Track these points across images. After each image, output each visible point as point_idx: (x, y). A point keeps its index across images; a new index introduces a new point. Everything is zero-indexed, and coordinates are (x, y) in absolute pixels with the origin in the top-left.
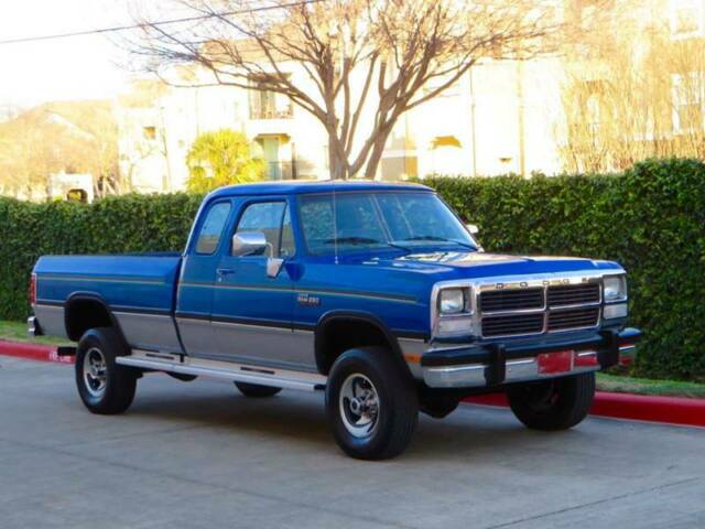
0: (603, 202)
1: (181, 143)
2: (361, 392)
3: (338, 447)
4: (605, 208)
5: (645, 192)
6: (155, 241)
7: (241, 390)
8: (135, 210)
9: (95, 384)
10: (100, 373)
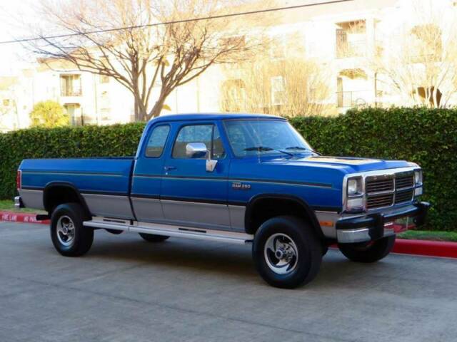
0: (327, 131)
1: (25, 107)
2: (279, 245)
3: (261, 279)
4: (328, 135)
5: (352, 126)
6: (52, 153)
7: (144, 238)
8: (39, 136)
9: (65, 238)
10: (69, 231)
